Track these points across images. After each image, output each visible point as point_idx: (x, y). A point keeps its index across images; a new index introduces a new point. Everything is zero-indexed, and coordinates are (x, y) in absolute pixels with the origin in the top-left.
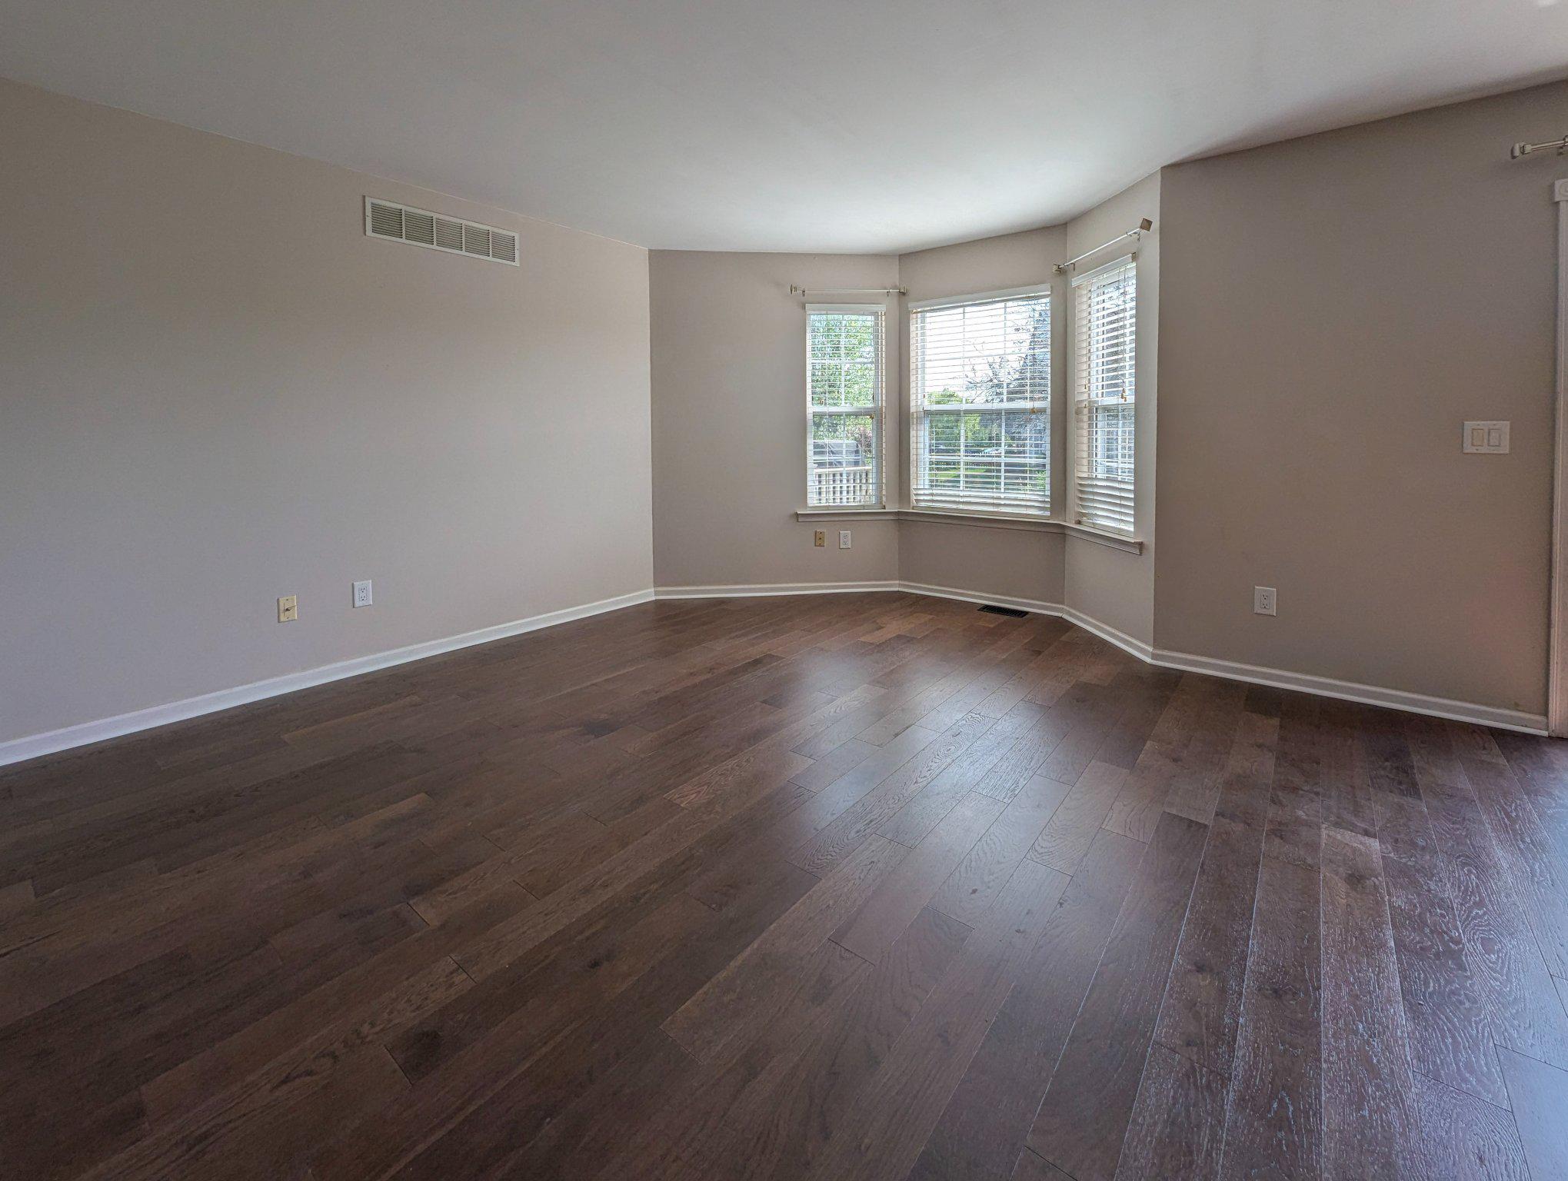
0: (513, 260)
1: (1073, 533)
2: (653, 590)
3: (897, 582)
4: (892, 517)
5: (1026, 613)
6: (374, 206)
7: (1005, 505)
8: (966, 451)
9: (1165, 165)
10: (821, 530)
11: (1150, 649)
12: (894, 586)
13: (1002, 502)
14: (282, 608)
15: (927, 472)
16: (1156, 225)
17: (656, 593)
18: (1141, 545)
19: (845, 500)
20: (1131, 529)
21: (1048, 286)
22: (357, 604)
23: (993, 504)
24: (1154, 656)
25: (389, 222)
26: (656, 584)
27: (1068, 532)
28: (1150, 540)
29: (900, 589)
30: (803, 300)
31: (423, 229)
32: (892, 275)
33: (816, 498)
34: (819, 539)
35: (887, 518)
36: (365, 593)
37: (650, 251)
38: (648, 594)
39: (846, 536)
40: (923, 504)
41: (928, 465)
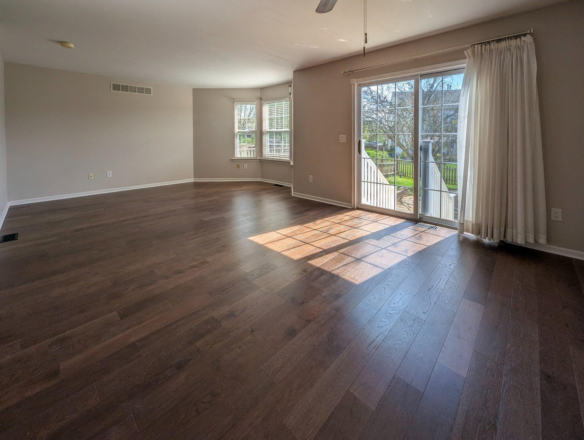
0: (151, 94)
2: (193, 179)
3: (260, 179)
4: (258, 161)
5: (284, 186)
6: (113, 84)
8: (276, 142)
9: (293, 71)
10: (239, 164)
11: (293, 192)
12: (259, 180)
14: (89, 176)
15: (268, 148)
17: (194, 180)
19: (249, 155)
21: (288, 98)
22: (108, 176)
23: (279, 157)
24: (293, 194)
25: (116, 87)
26: (194, 177)
29: (261, 181)
30: (234, 101)
31: (125, 88)
32: (258, 94)
33: (238, 155)
34: (238, 166)
35: (257, 161)
36: (110, 174)
37: (193, 89)
38: (192, 180)
39: (246, 166)
40: (267, 157)
41: (269, 146)
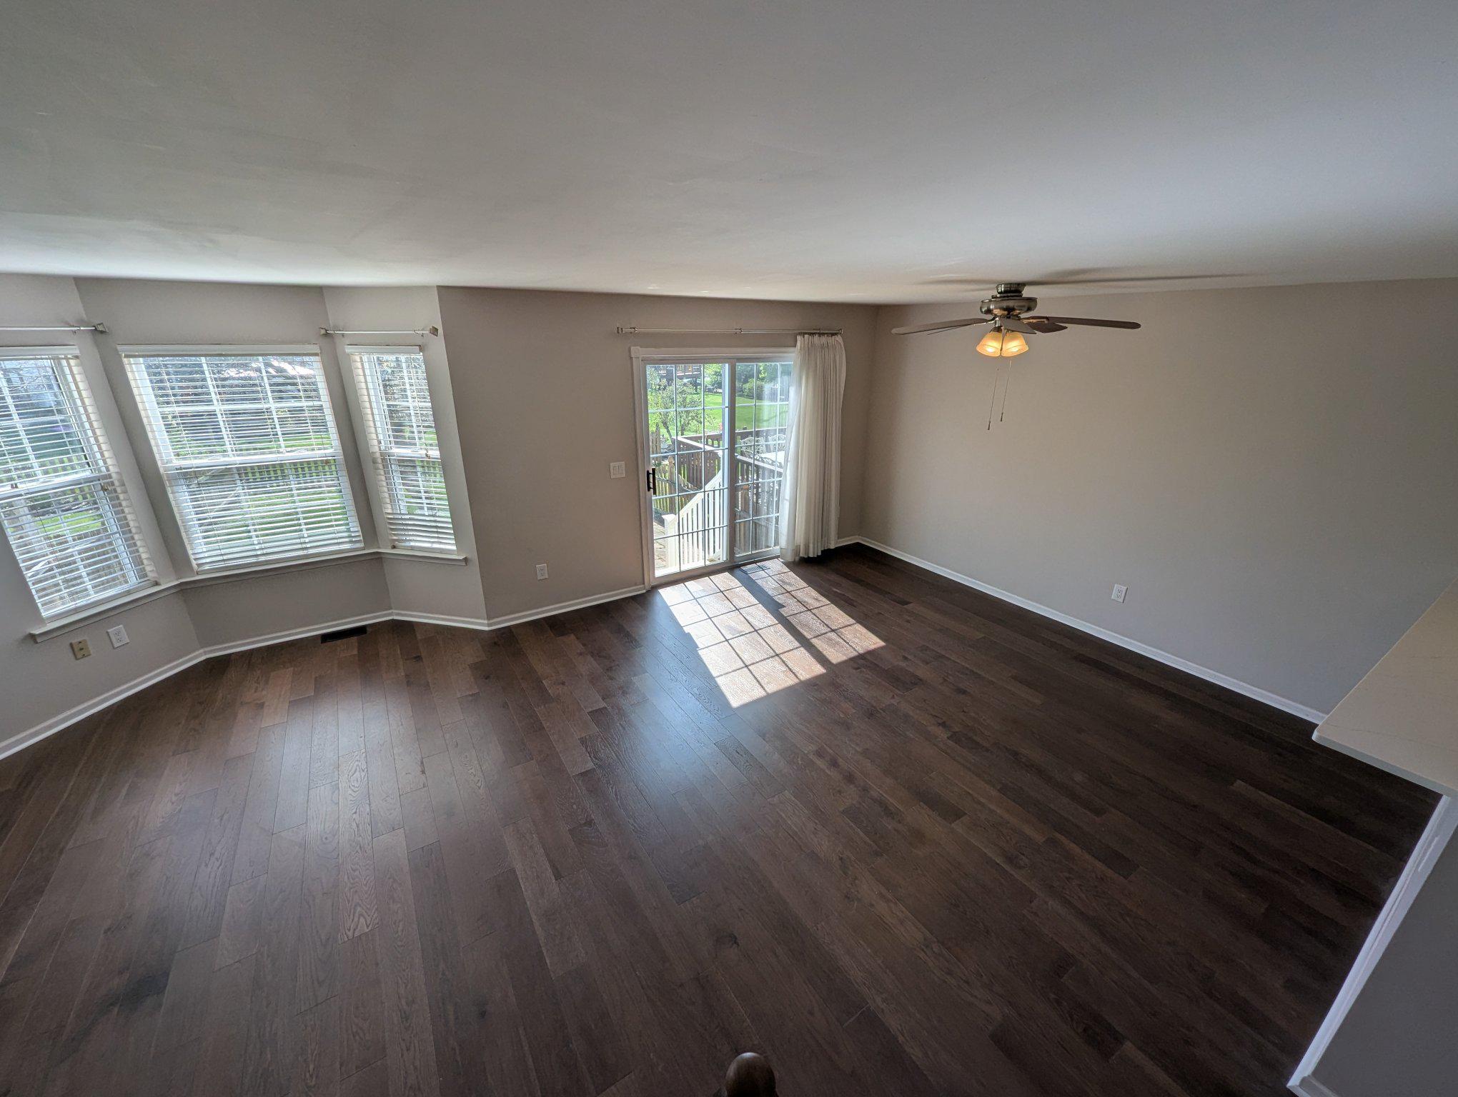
1: (388, 556)
3: (201, 651)
4: (172, 593)
5: (364, 627)
7: (311, 547)
9: (442, 284)
10: (79, 640)
11: (486, 622)
12: (199, 656)
13: (308, 545)
16: (441, 331)
18: (466, 560)
20: (454, 548)
24: (489, 625)
27: (383, 556)
28: (474, 555)
29: (210, 655)
34: (80, 650)
35: (166, 595)
40: (209, 568)
